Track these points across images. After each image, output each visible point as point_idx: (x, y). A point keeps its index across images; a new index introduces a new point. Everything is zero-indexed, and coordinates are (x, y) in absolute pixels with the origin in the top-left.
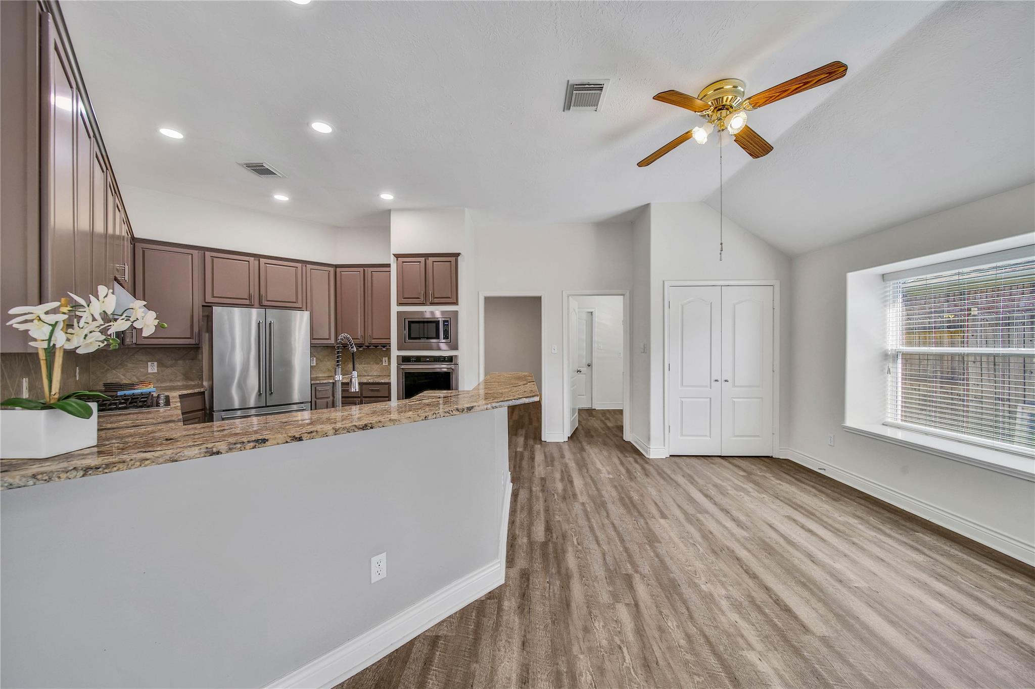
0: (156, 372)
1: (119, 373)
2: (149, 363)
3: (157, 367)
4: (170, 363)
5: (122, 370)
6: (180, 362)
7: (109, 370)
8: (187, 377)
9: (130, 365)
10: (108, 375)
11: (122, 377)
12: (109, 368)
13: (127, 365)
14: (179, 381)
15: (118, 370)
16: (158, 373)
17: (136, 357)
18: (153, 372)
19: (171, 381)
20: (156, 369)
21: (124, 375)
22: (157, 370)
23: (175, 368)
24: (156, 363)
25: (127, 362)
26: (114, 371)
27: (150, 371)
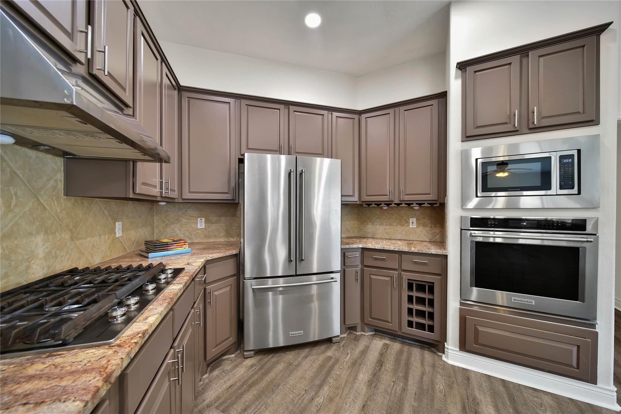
0: (204, 227)
1: (176, 228)
2: (199, 219)
3: (205, 224)
4: (215, 219)
5: (178, 225)
6: (223, 218)
7: (168, 224)
8: (228, 234)
9: (184, 221)
10: (168, 229)
11: (178, 232)
12: (168, 222)
13: (182, 220)
14: (222, 237)
15: (174, 225)
16: (205, 229)
17: (189, 212)
18: (201, 227)
19: (215, 237)
20: (204, 224)
21: (179, 230)
22: (205, 226)
23: (218, 224)
24: (203, 219)
25: (182, 217)
26: (172, 225)
27: (199, 227)
